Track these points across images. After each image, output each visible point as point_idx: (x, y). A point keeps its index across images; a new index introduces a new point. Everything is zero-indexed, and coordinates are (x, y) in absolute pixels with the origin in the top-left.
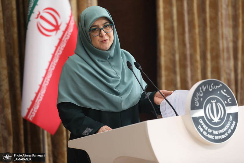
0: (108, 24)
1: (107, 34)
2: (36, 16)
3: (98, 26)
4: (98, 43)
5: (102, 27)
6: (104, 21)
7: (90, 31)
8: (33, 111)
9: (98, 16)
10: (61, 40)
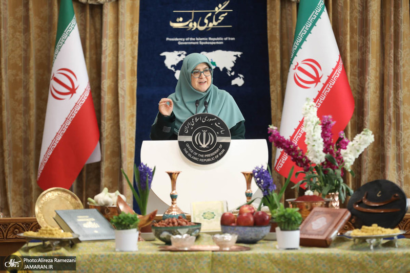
0: (208, 69)
1: (206, 77)
2: (294, 67)
3: (199, 70)
4: (197, 84)
5: (202, 71)
6: (205, 66)
7: (192, 72)
8: (281, 162)
9: (200, 61)
10: (320, 93)
